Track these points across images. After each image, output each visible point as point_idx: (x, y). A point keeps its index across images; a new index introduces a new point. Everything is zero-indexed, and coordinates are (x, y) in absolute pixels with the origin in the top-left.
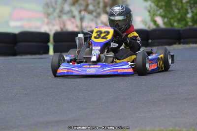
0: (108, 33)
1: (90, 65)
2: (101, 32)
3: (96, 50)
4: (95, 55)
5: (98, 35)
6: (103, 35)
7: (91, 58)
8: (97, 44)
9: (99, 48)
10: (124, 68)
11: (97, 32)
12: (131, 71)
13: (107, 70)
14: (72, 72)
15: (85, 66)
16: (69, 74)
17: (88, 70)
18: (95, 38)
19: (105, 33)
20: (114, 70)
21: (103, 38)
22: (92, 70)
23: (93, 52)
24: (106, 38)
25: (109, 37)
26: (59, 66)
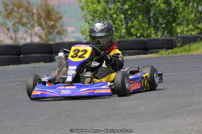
0: (86, 51)
1: (65, 86)
2: (79, 51)
3: (72, 71)
4: (70, 76)
5: (75, 54)
6: (80, 54)
7: (66, 78)
8: (73, 63)
9: (75, 67)
10: (101, 89)
11: (74, 51)
12: (109, 91)
13: (84, 91)
14: (46, 94)
15: (60, 88)
16: (43, 96)
17: (62, 91)
18: (72, 57)
19: (82, 51)
20: (91, 91)
21: (80, 57)
23: (69, 72)
24: (84, 57)
25: (87, 56)
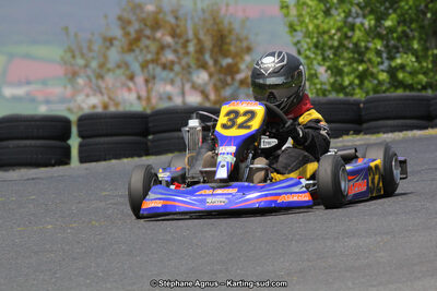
0: (252, 114)
1: (214, 188)
2: (237, 113)
3: (226, 155)
4: (223, 166)
5: (230, 120)
6: (241, 120)
7: (215, 172)
8: (228, 140)
9: (233, 149)
11: (228, 114)
12: (306, 197)
13: (253, 198)
14: (175, 206)
15: (203, 192)
16: (169, 210)
17: (209, 200)
18: (225, 126)
19: (246, 113)
20: (269, 198)
21: (241, 126)
22: (218, 199)
23: (220, 159)
24: (249, 127)
25: (256, 124)
26: (145, 194)
